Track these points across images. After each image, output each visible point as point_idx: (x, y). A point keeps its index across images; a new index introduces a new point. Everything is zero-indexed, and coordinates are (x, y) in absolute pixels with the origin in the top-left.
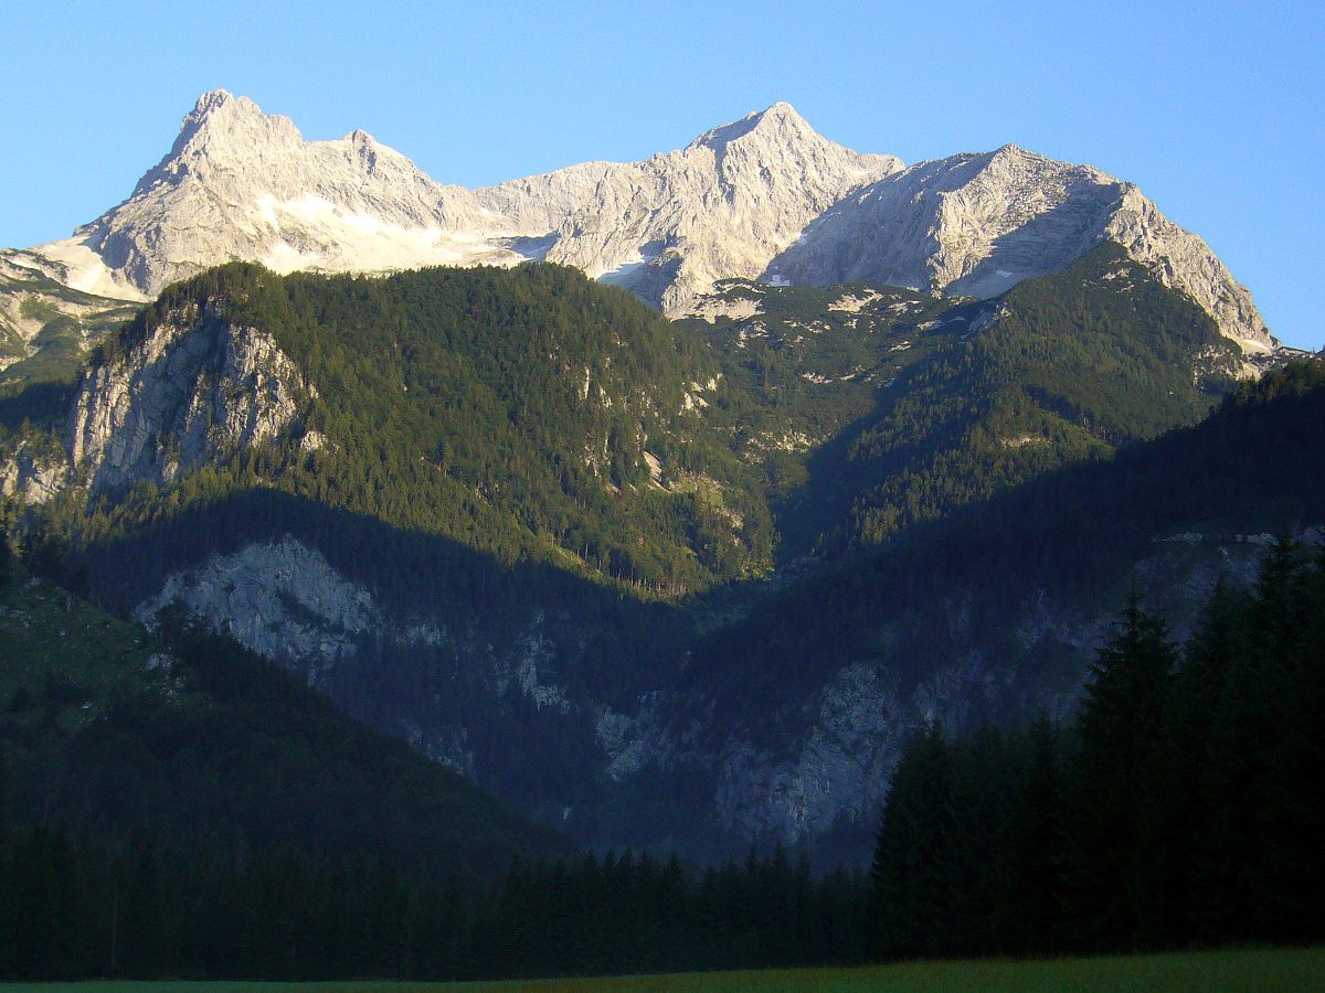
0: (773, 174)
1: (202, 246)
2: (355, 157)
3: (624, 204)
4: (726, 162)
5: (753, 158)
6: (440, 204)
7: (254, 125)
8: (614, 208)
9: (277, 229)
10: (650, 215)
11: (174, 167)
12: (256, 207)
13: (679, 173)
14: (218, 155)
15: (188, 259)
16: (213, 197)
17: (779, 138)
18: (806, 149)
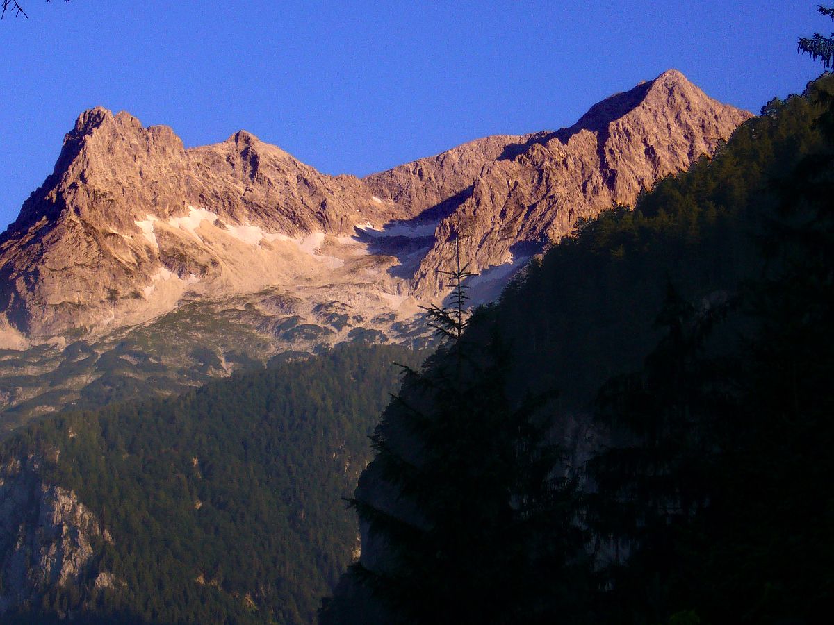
0: (659, 152)
1: (79, 284)
2: (238, 161)
3: (500, 201)
4: (609, 144)
5: (637, 137)
6: (324, 205)
7: (134, 141)
8: (490, 207)
9: (156, 252)
10: (525, 212)
11: (53, 195)
12: (137, 230)
13: (557, 164)
14: (96, 182)
15: (67, 299)
16: (90, 230)
17: (667, 111)
18: (696, 120)
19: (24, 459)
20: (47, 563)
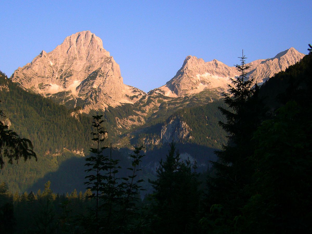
0: (289, 62)
1: (186, 86)
2: (214, 64)
3: (261, 71)
4: (280, 61)
5: (285, 59)
6: (229, 72)
7: (196, 61)
8: (259, 72)
9: (200, 81)
10: (265, 73)
11: (182, 71)
12: (196, 77)
13: (271, 64)
14: (189, 68)
15: (184, 89)
16: (188, 77)
17: (291, 55)
18: (296, 56)
19: (177, 116)
20: (181, 134)
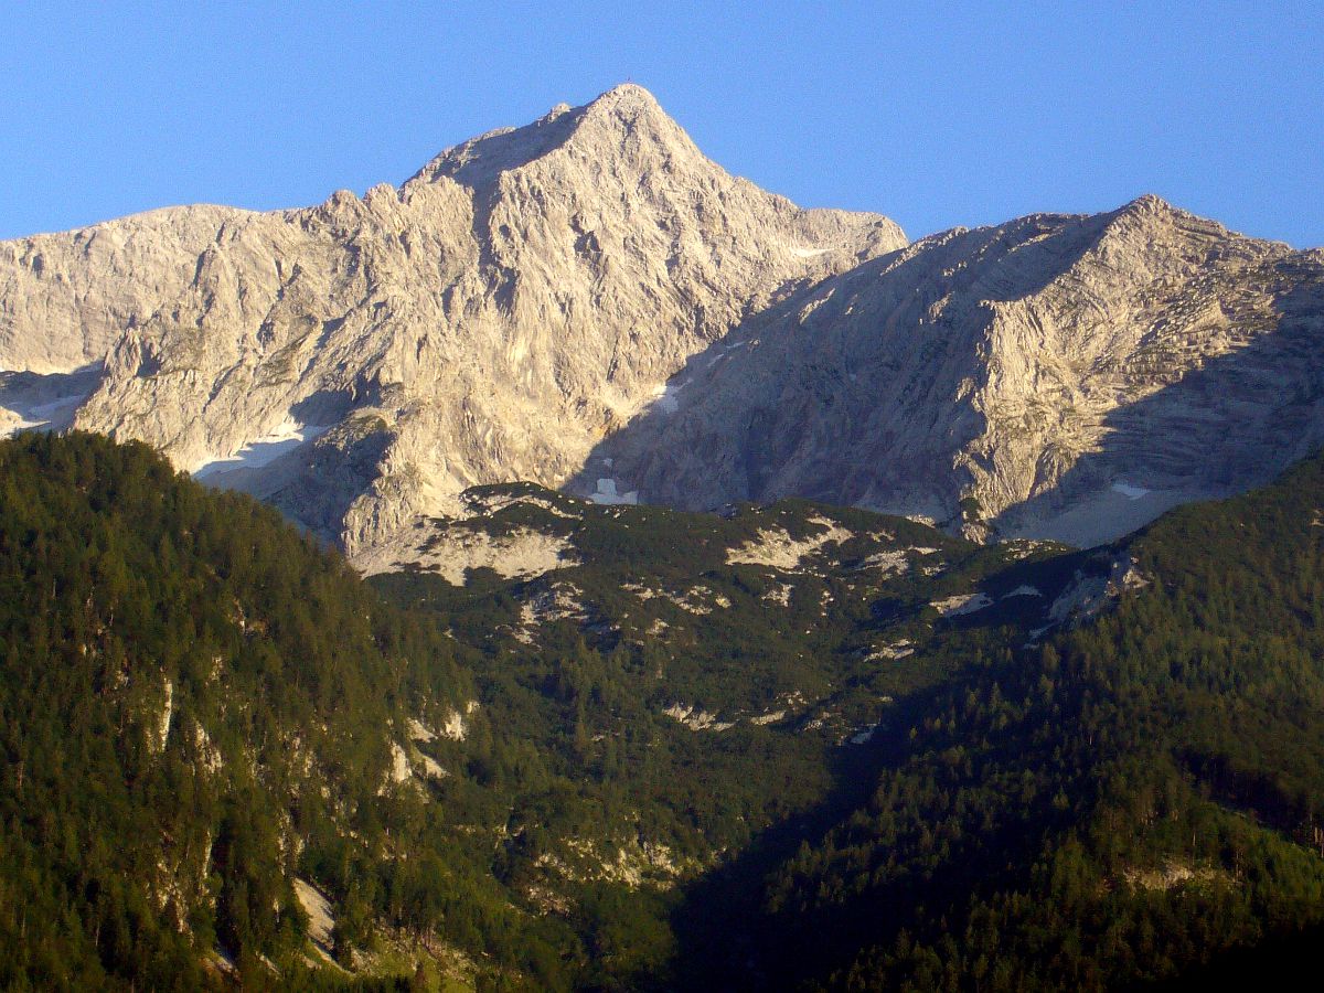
0: (608, 249)
3: (261, 302)
4: (500, 215)
5: (560, 210)
8: (235, 314)
10: (319, 331)
13: (389, 239)
17: (622, 168)
18: (683, 193)
